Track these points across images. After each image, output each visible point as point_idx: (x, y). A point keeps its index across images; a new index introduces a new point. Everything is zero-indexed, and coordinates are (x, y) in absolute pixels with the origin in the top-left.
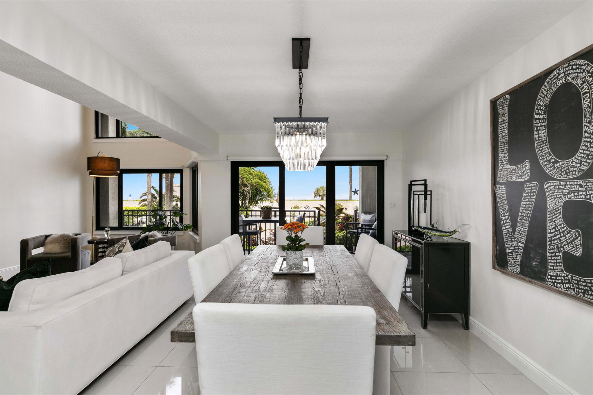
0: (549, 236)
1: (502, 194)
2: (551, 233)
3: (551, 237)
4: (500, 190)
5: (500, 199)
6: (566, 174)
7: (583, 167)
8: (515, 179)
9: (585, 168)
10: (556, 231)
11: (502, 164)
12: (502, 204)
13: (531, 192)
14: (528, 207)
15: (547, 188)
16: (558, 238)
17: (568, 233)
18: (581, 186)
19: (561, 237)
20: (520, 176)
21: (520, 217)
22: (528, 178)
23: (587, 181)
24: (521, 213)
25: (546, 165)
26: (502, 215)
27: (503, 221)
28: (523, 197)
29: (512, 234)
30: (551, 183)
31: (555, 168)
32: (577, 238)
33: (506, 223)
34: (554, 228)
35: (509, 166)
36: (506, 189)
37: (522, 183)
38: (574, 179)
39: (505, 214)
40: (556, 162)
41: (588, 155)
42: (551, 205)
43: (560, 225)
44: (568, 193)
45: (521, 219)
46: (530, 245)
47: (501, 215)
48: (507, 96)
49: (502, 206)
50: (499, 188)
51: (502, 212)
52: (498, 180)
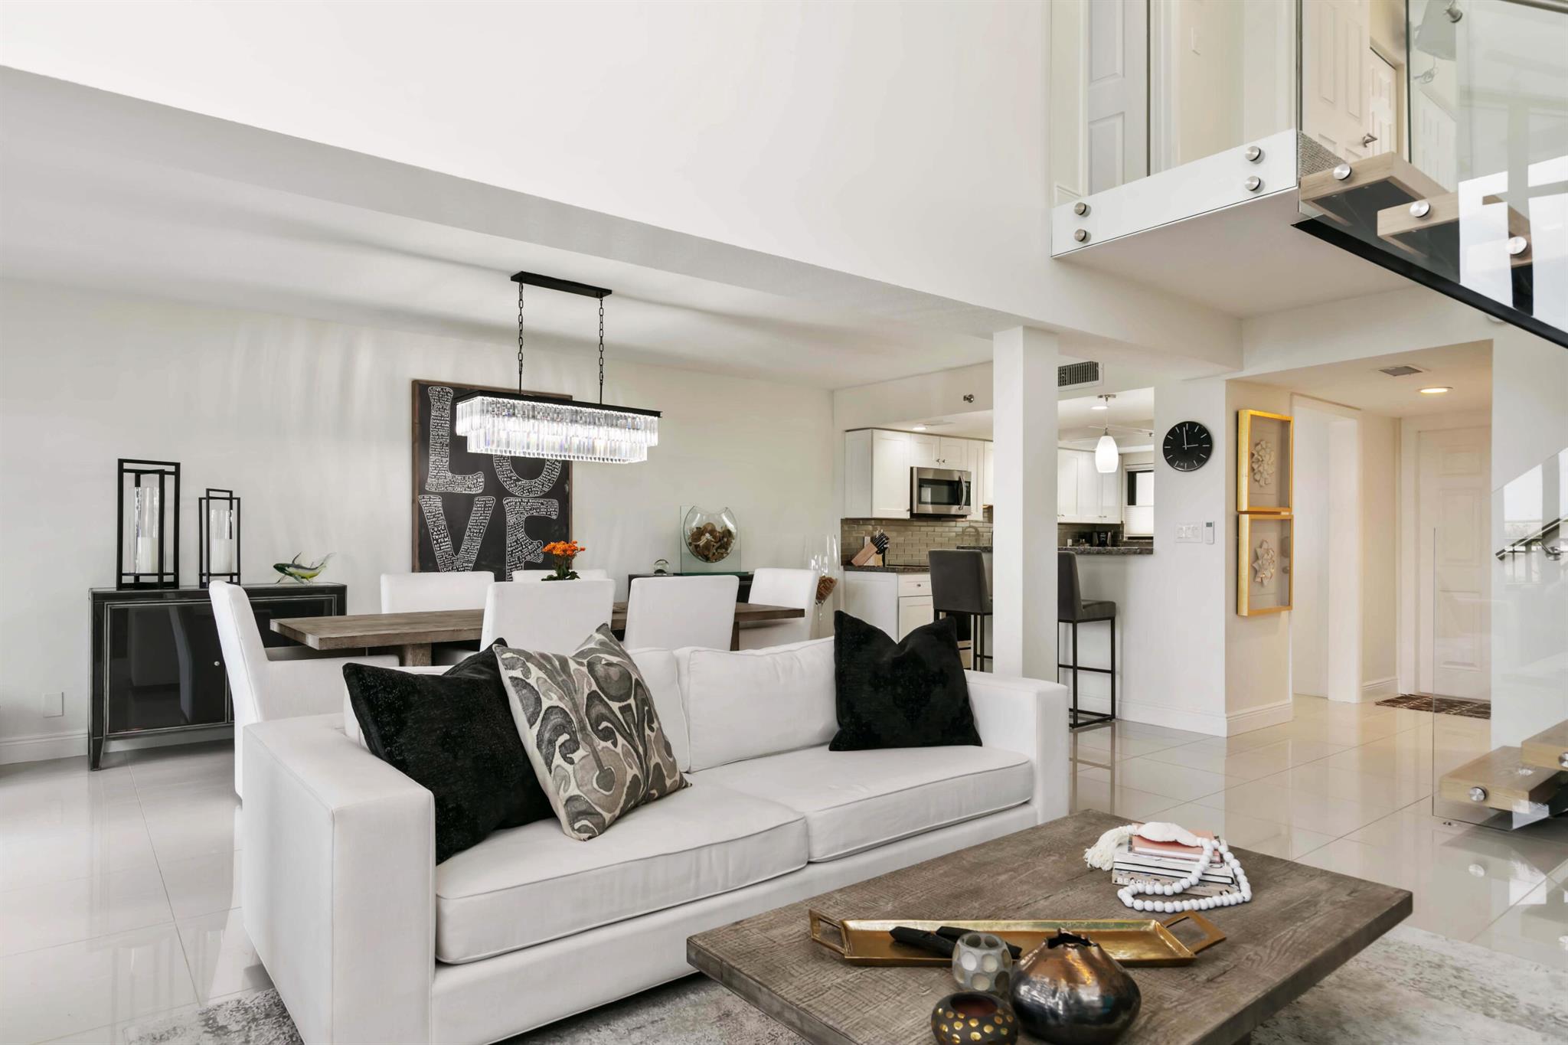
0: (509, 549)
1: (436, 506)
2: (511, 546)
3: (512, 551)
4: (427, 500)
5: (429, 512)
6: (529, 492)
7: (544, 489)
8: (459, 490)
9: (547, 490)
10: (517, 544)
11: (434, 472)
12: (434, 519)
13: (485, 507)
14: (481, 523)
15: (507, 504)
16: (521, 550)
17: (530, 544)
18: (542, 504)
19: (523, 549)
20: (468, 487)
21: (467, 534)
22: (481, 491)
23: (548, 500)
24: (470, 529)
25: (506, 481)
26: (435, 533)
27: (437, 540)
28: (474, 512)
29: (452, 555)
30: (512, 499)
31: (516, 485)
32: (539, 547)
33: (441, 542)
34: (516, 541)
35: (450, 474)
36: (442, 501)
37: (470, 499)
38: (536, 497)
39: (440, 531)
40: (518, 480)
41: (549, 480)
42: (511, 520)
43: (522, 538)
44: (531, 510)
45: (469, 536)
46: (483, 563)
47: (432, 533)
48: (448, 389)
49: (435, 522)
50: (430, 498)
51: (433, 529)
52: (427, 489)
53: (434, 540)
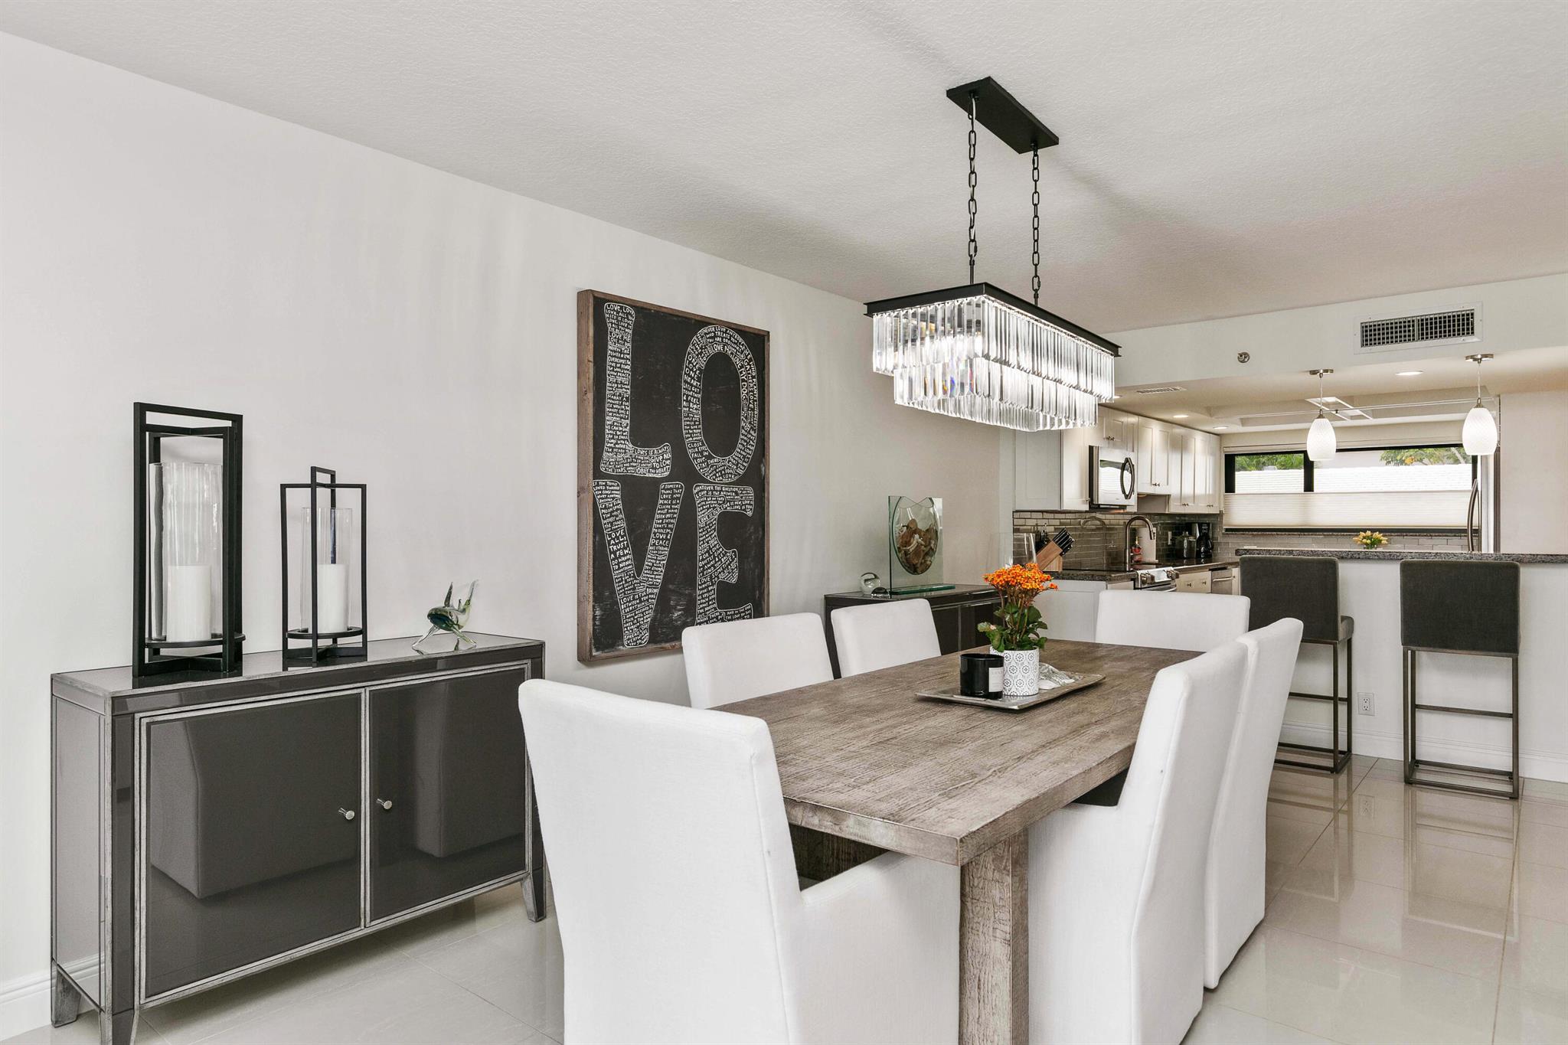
0: (700, 564)
1: (613, 498)
2: (703, 560)
3: (703, 566)
4: (606, 489)
5: (605, 508)
6: (722, 476)
7: (738, 471)
8: (642, 472)
9: (741, 472)
10: (710, 555)
11: (613, 438)
12: (611, 520)
13: (672, 499)
14: (668, 524)
15: (697, 493)
16: (713, 565)
17: (724, 556)
18: (737, 494)
19: (716, 562)
20: (653, 468)
21: (652, 541)
22: (667, 473)
23: (742, 488)
24: (655, 533)
25: (696, 458)
26: (612, 542)
27: (614, 553)
28: (659, 506)
29: (634, 576)
30: (702, 486)
31: (708, 465)
32: (733, 560)
33: (620, 557)
34: (708, 552)
35: (631, 446)
36: (622, 490)
37: (656, 482)
38: (730, 483)
39: (618, 539)
40: (710, 457)
41: (744, 457)
42: (702, 518)
43: (715, 546)
44: (724, 502)
45: (654, 544)
46: (670, 586)
47: (609, 542)
48: (629, 309)
49: (612, 523)
50: (606, 485)
51: (610, 535)
52: (603, 470)
53: (611, 553)
